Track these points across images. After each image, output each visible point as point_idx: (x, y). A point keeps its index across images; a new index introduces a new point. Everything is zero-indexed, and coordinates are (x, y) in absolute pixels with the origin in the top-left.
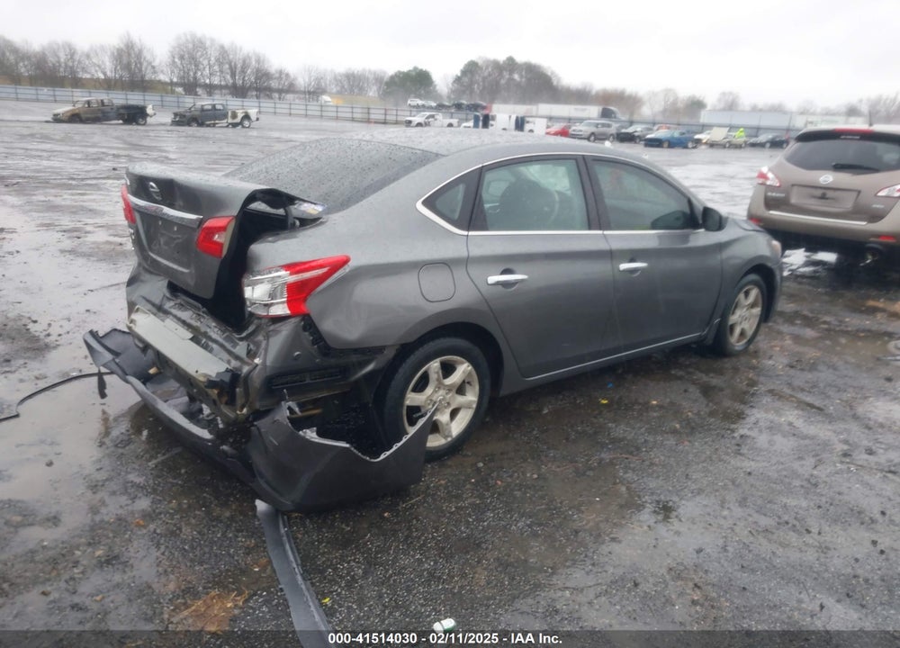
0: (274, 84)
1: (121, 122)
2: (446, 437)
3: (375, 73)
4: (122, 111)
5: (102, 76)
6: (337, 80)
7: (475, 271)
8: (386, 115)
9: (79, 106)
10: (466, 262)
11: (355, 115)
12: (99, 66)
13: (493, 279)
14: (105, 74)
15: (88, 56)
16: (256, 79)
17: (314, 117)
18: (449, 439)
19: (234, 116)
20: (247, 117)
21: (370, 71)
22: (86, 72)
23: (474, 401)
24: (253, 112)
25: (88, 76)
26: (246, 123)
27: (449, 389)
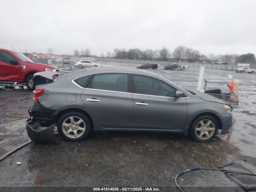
0: (201, 59)
1: (151, 68)
2: (75, 136)
3: (235, 55)
4: (152, 66)
5: (156, 57)
6: (222, 57)
7: (82, 97)
8: (233, 68)
9: (143, 64)
10: (81, 95)
11: (223, 68)
12: (156, 55)
13: (88, 100)
14: (157, 57)
15: (154, 52)
16: (196, 57)
17: (209, 68)
18: (76, 137)
19: (180, 67)
20: (184, 68)
21: (233, 55)
22: (153, 56)
23: (84, 130)
24: (186, 66)
25: (154, 57)
26: (184, 69)
27: (77, 125)
